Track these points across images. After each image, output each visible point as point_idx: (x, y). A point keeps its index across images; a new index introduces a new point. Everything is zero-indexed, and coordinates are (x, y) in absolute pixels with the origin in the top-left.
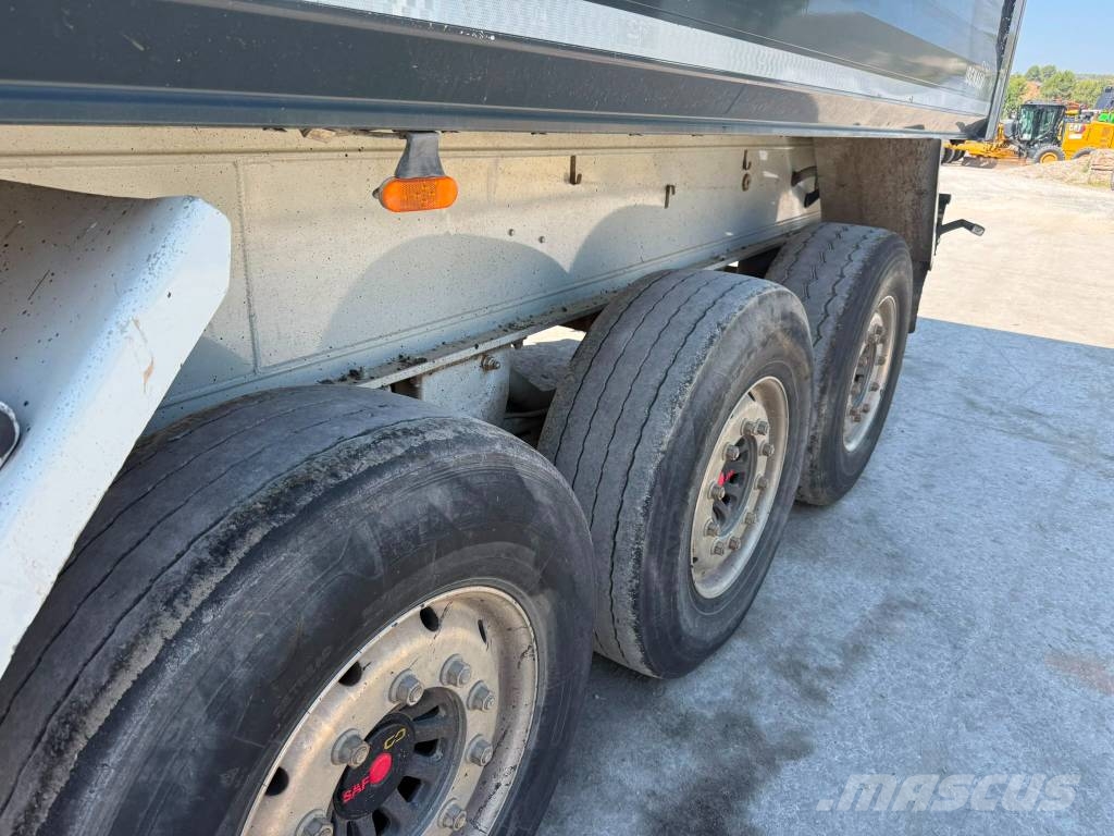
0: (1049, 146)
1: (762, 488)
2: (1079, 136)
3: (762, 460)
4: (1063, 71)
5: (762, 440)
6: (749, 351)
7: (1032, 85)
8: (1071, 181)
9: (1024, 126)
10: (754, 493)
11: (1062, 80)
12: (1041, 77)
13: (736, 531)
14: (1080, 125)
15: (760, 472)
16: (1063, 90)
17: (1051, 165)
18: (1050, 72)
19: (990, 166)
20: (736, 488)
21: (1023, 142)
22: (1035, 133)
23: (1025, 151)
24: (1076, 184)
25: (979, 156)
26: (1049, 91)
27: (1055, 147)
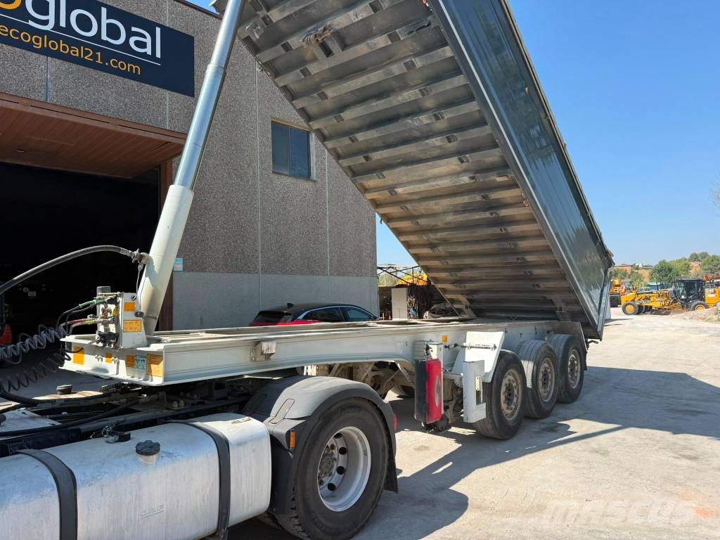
0: (699, 302)
1: (551, 380)
2: (713, 295)
3: (550, 375)
4: (711, 255)
5: (549, 370)
6: (542, 353)
7: (695, 264)
8: (709, 320)
9: (681, 291)
10: (550, 382)
11: (712, 261)
12: (700, 259)
13: (548, 389)
14: (713, 290)
15: (550, 377)
16: (715, 266)
17: (701, 311)
18: (704, 255)
19: (667, 314)
20: (546, 381)
21: (683, 300)
22: (688, 294)
23: (686, 305)
24: (712, 322)
25: (659, 309)
26: (706, 267)
27: (702, 302)
